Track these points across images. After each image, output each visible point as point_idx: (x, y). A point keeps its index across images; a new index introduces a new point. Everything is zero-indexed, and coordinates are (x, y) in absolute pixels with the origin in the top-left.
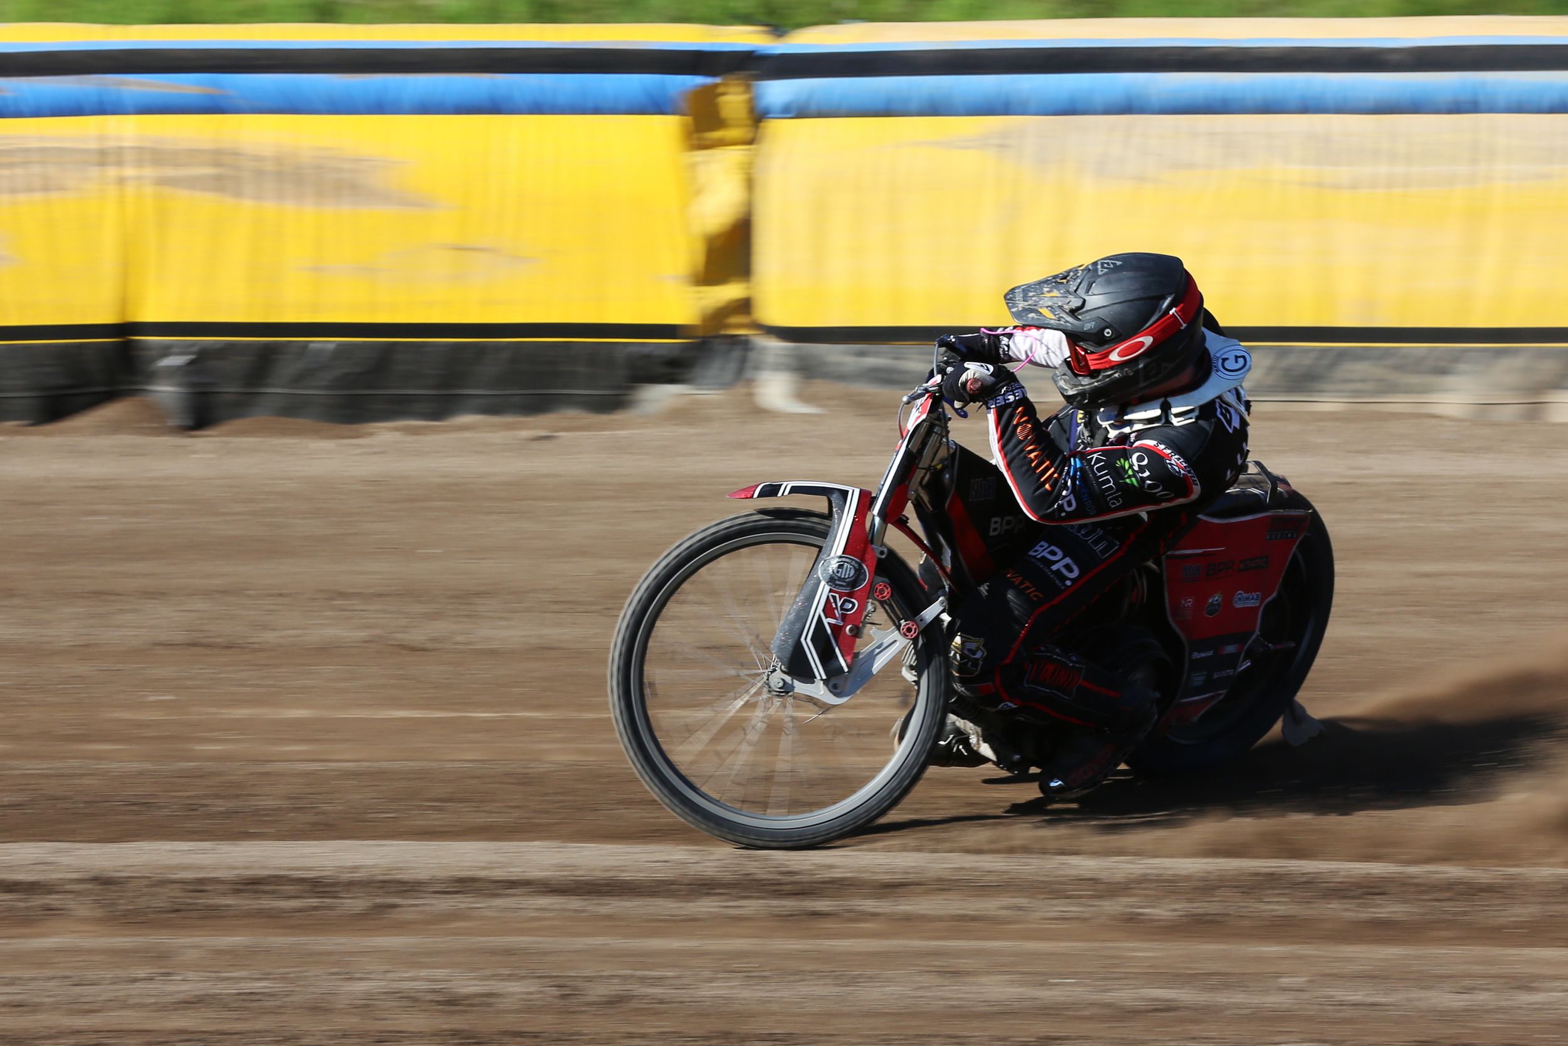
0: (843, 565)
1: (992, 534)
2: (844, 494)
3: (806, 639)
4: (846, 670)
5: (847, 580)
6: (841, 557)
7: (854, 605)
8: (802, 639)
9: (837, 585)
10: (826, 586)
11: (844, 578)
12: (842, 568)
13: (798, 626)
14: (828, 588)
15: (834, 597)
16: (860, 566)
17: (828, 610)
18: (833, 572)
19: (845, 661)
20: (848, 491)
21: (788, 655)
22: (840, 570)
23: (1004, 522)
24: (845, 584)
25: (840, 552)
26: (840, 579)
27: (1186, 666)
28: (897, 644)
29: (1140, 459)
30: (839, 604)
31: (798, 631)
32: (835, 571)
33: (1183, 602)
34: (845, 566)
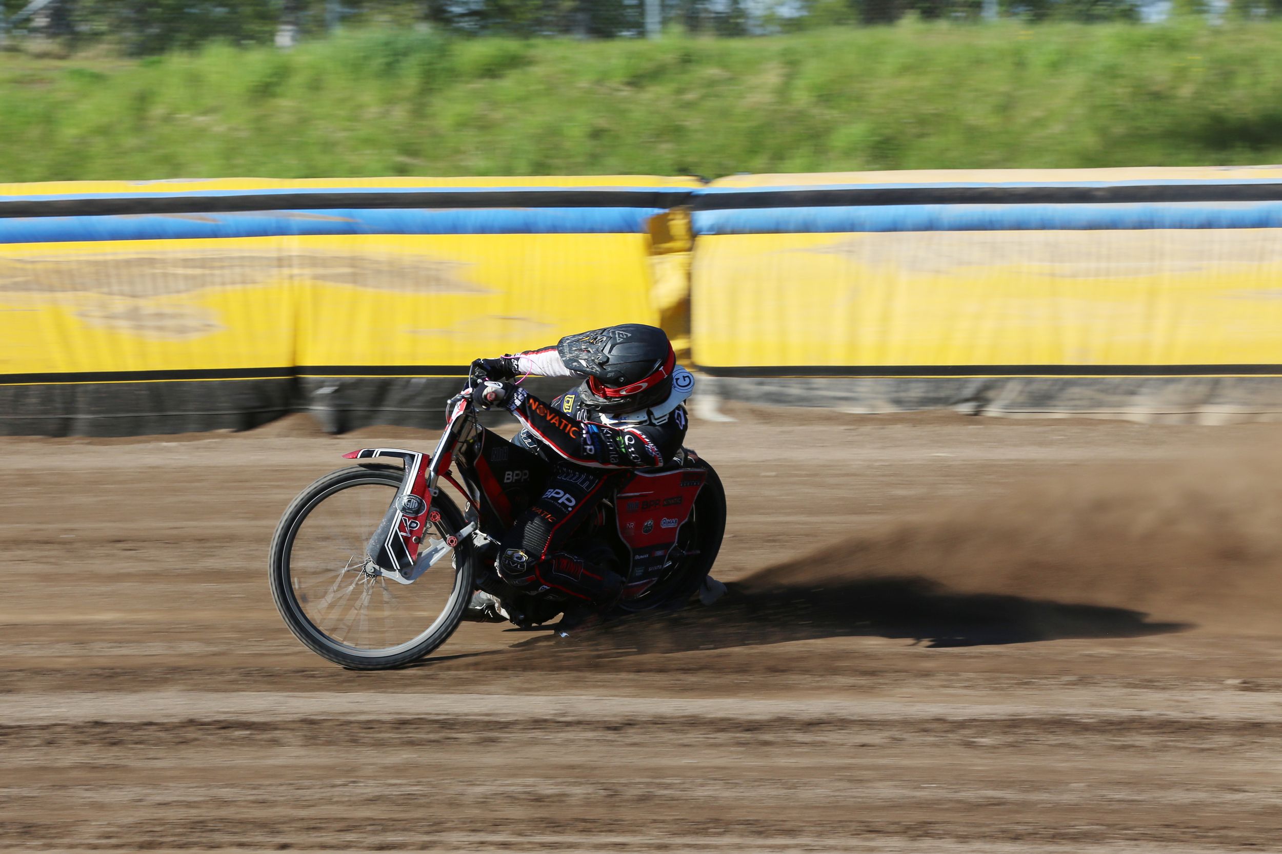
0: (410, 501)
1: (506, 481)
2: (412, 457)
3: (387, 545)
4: (412, 564)
5: (413, 510)
6: (409, 495)
7: (417, 524)
8: (386, 545)
9: (407, 512)
10: (400, 513)
11: (412, 508)
12: (410, 503)
13: (383, 537)
14: (401, 514)
15: (405, 520)
16: (422, 501)
17: (402, 527)
18: (405, 504)
19: (412, 558)
20: (415, 455)
21: (377, 554)
22: (409, 503)
23: (515, 475)
24: (412, 512)
25: (409, 493)
26: (409, 509)
27: (631, 564)
28: (445, 549)
29: (630, 439)
30: (408, 524)
31: (383, 540)
32: (406, 504)
33: (628, 525)
34: (412, 501)
